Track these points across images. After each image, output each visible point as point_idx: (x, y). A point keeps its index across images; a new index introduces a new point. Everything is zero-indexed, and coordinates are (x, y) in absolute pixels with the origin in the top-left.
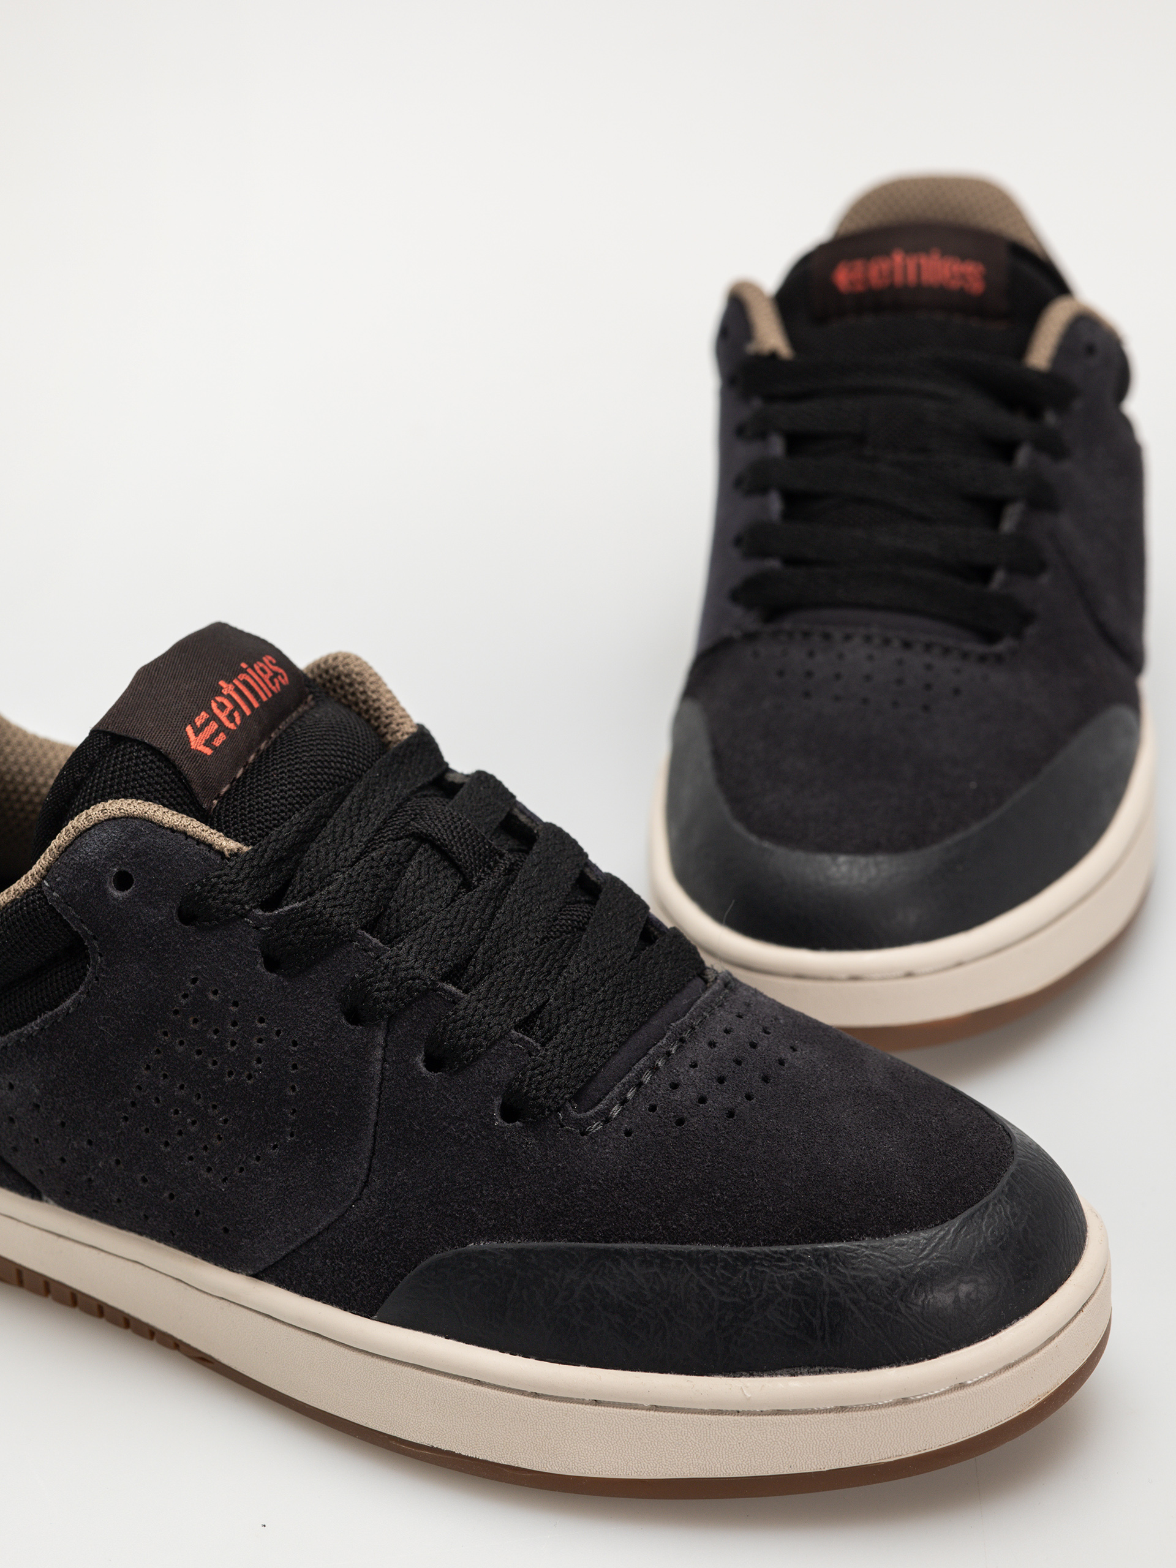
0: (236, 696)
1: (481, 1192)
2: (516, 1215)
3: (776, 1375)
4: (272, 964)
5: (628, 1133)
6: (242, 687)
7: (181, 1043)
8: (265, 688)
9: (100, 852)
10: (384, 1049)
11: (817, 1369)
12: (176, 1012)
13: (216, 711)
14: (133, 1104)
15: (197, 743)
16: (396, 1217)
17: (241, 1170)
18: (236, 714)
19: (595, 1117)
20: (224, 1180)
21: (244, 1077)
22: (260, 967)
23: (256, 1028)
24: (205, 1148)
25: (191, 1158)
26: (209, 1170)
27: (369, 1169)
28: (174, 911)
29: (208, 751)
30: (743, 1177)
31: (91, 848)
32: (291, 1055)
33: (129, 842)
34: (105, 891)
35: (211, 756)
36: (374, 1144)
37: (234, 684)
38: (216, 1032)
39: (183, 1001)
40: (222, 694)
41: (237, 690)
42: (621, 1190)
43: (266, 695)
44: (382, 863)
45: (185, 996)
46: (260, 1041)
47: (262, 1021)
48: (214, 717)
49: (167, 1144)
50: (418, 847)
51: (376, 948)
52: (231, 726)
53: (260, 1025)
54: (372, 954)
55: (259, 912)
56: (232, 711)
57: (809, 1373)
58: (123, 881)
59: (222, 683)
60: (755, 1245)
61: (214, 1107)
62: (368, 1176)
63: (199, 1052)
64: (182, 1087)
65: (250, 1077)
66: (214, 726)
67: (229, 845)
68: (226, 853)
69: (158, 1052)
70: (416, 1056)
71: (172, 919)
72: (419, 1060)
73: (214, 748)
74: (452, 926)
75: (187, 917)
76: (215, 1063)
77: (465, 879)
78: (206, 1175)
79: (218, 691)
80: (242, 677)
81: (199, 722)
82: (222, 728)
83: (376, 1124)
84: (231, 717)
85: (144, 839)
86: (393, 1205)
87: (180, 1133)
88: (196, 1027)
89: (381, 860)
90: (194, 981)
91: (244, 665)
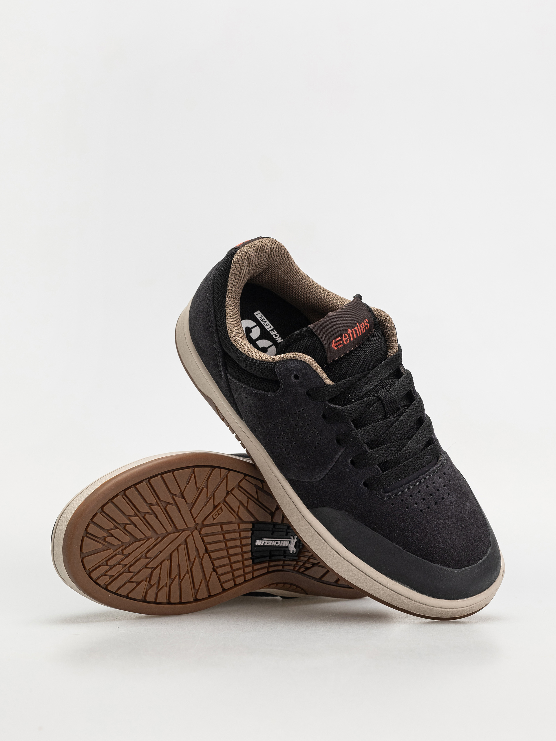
0: (351, 335)
1: (349, 500)
2: (354, 510)
3: (398, 583)
4: (324, 417)
5: (393, 504)
6: (354, 331)
7: (293, 420)
8: (360, 331)
9: (294, 368)
10: (342, 453)
11: (409, 587)
12: (295, 413)
13: (344, 338)
14: (274, 424)
15: (334, 345)
16: (325, 492)
17: (293, 456)
18: (348, 340)
19: (387, 496)
20: (288, 455)
21: (304, 438)
22: (321, 416)
23: (313, 429)
24: (287, 445)
25: (282, 445)
26: (286, 450)
27: (325, 477)
28: (306, 392)
29: (336, 348)
30: (415, 532)
31: (292, 365)
32: (318, 441)
33: (302, 369)
34: (291, 378)
35: (336, 350)
36: (329, 472)
37: (352, 331)
38: (302, 423)
39: (298, 412)
40: (347, 333)
41: (352, 333)
42: (383, 519)
43: (360, 334)
44: (366, 403)
45: (299, 412)
46: (312, 432)
47: (315, 428)
48: (342, 340)
49: (278, 438)
50: (377, 401)
51: (352, 428)
52: (346, 343)
53: (314, 429)
54: (350, 429)
55: (327, 402)
56: (348, 339)
57: (406, 587)
58: (296, 377)
59: (349, 329)
60: (408, 552)
61: (294, 439)
62: (324, 478)
63: (296, 425)
64: (288, 429)
65: (306, 438)
66: (341, 342)
67: (329, 382)
68: (326, 384)
69: (286, 418)
70: (349, 459)
71: (304, 393)
72: (349, 460)
73: (338, 348)
74: (375, 429)
75: (308, 394)
76: (299, 430)
77: (386, 415)
78: (284, 451)
79: (346, 332)
80: (356, 328)
81: (337, 339)
82: (343, 343)
83: (331, 468)
84: (346, 341)
85: (306, 371)
86: (326, 489)
87: (282, 438)
88: (298, 419)
89: (366, 402)
90: (303, 410)
91: (358, 324)
